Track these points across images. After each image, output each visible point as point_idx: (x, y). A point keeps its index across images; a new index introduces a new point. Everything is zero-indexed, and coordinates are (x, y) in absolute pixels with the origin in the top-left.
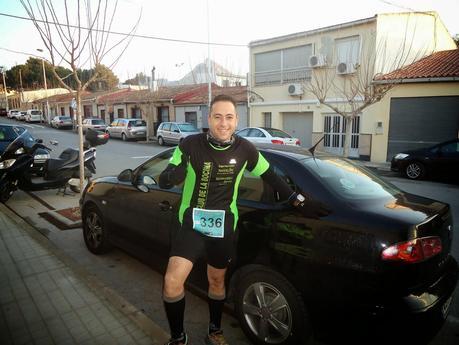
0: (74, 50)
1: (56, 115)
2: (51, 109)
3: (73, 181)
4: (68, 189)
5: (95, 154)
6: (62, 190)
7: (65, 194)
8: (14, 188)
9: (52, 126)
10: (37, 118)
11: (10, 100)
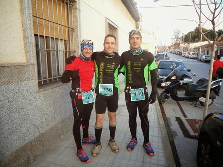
0: (216, 9)
1: (204, 55)
2: (202, 52)
3: (202, 99)
4: (198, 103)
5: (221, 83)
6: (195, 103)
7: (196, 106)
8: (168, 98)
9: (201, 61)
10: (195, 56)
11: (184, 48)
